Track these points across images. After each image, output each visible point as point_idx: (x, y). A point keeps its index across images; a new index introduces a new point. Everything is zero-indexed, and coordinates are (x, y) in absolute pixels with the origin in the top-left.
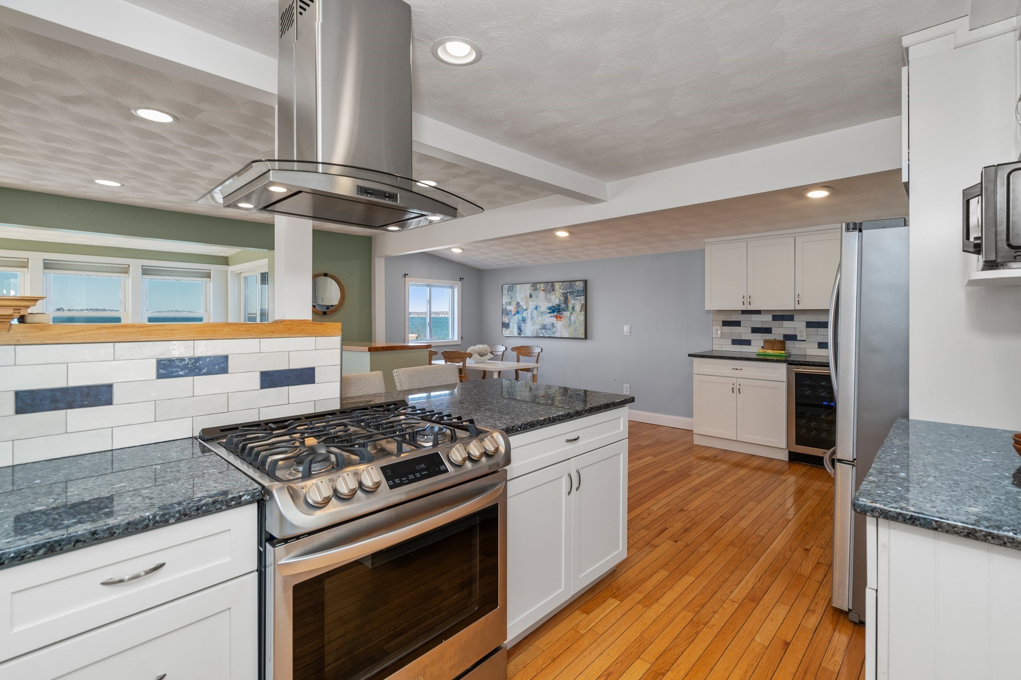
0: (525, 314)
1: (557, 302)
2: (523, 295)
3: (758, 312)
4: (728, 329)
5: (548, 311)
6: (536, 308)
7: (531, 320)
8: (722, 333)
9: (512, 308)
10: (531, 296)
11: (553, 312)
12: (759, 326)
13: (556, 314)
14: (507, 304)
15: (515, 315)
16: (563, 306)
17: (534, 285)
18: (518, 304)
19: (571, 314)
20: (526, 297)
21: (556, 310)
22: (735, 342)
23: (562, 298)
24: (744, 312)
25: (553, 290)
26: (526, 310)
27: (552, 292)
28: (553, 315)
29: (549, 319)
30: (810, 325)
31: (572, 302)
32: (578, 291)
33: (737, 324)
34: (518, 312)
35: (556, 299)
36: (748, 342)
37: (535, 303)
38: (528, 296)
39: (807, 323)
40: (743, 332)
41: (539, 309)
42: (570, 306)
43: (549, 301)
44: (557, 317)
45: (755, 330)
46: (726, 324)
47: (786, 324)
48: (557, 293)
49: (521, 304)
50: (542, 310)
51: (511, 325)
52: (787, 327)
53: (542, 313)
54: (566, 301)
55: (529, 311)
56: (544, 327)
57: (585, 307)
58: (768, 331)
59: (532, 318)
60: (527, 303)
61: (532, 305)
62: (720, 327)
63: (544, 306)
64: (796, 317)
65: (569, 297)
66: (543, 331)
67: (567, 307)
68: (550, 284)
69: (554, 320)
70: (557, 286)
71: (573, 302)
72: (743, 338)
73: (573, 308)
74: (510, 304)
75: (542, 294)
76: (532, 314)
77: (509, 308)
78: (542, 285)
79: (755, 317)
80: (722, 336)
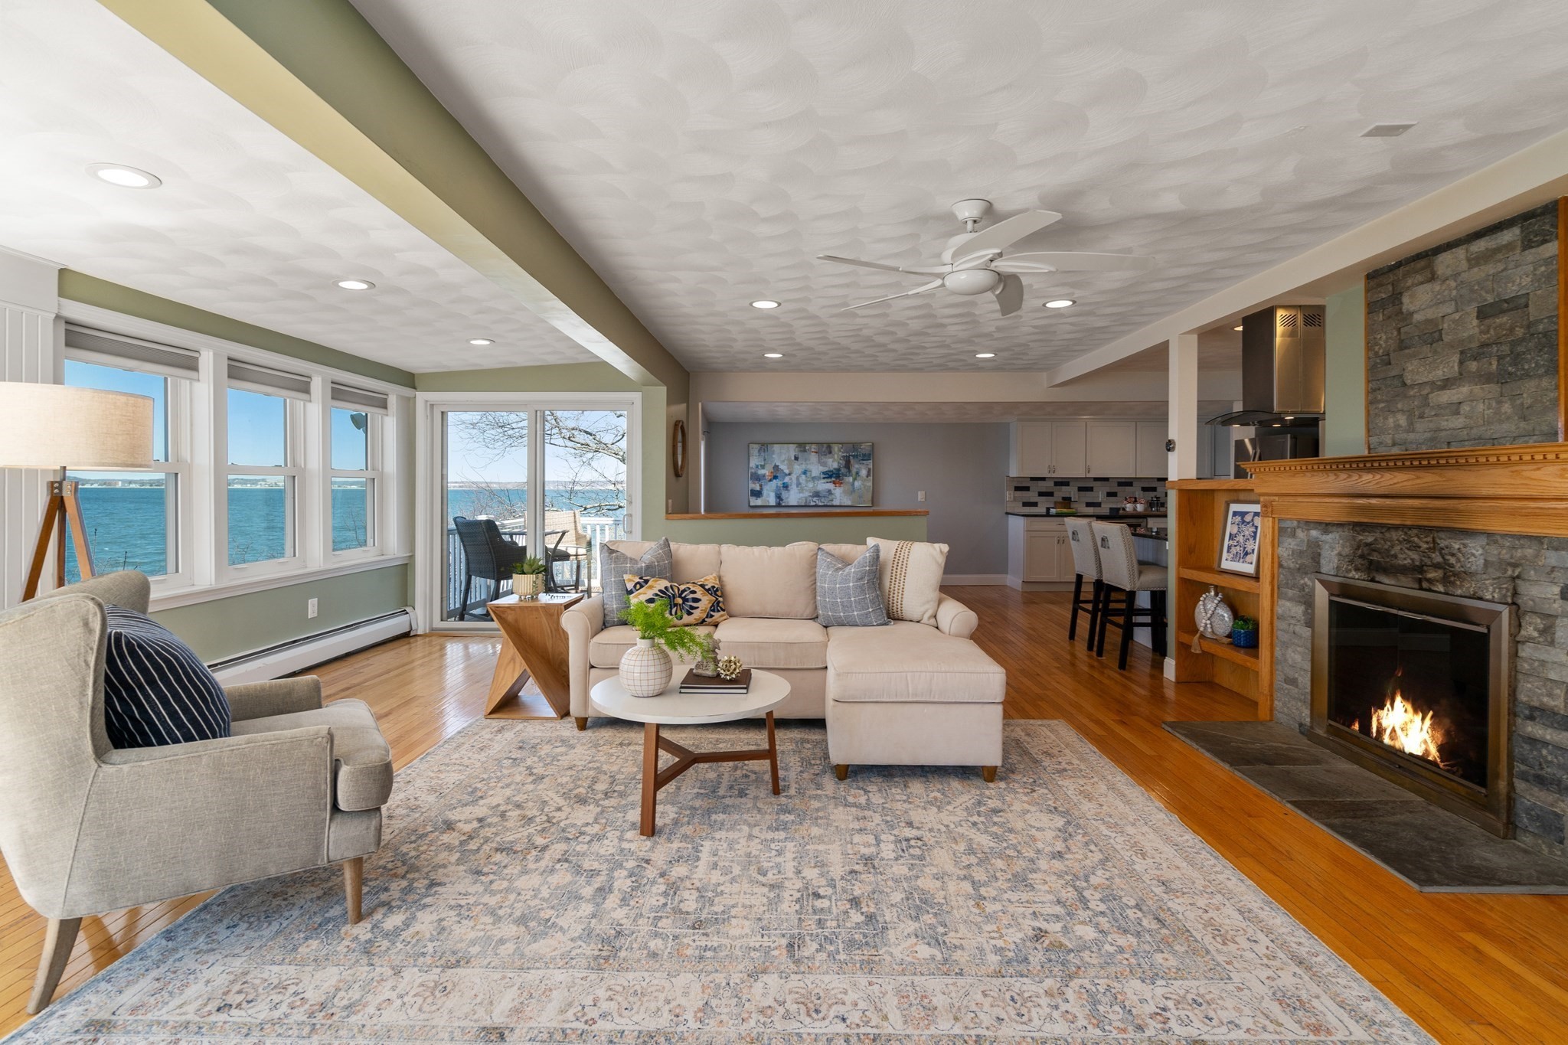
0: (787, 479)
1: (836, 466)
2: (783, 457)
3: (1043, 479)
4: (1019, 493)
5: (822, 476)
6: (805, 473)
7: (797, 486)
8: (1014, 497)
9: (766, 472)
10: (796, 458)
11: (830, 477)
13: (833, 479)
14: (757, 467)
15: (770, 480)
16: (843, 470)
17: (802, 446)
18: (776, 467)
19: (855, 479)
20: (789, 460)
21: (834, 476)
22: (1025, 504)
23: (843, 462)
24: (1033, 479)
25: (830, 452)
26: (789, 474)
27: (828, 455)
28: (829, 480)
29: (823, 486)
30: (1081, 489)
31: (855, 467)
32: (864, 455)
33: (1027, 489)
34: (775, 477)
35: (833, 464)
36: (1035, 504)
37: (804, 467)
38: (793, 458)
39: (1079, 487)
40: (1031, 496)
41: (808, 474)
42: (854, 471)
43: (824, 464)
44: (834, 483)
45: (1041, 494)
46: (1017, 489)
47: (1064, 488)
48: (836, 456)
49: (781, 467)
50: (813, 475)
51: (765, 492)
52: (1065, 491)
53: (814, 478)
54: (848, 465)
55: (794, 477)
56: (817, 494)
57: (872, 473)
58: (1051, 494)
59: (798, 484)
60: (790, 466)
61: (798, 468)
62: (1012, 492)
63: (816, 470)
64: (1071, 484)
65: (852, 461)
66: (815, 499)
67: (850, 471)
68: (825, 445)
69: (831, 486)
70: (836, 448)
71: (857, 466)
72: (1032, 501)
73: (857, 473)
74: (763, 467)
75: (814, 458)
76: (798, 479)
77: (761, 472)
78: (813, 446)
79: (1041, 483)
80: (1015, 499)
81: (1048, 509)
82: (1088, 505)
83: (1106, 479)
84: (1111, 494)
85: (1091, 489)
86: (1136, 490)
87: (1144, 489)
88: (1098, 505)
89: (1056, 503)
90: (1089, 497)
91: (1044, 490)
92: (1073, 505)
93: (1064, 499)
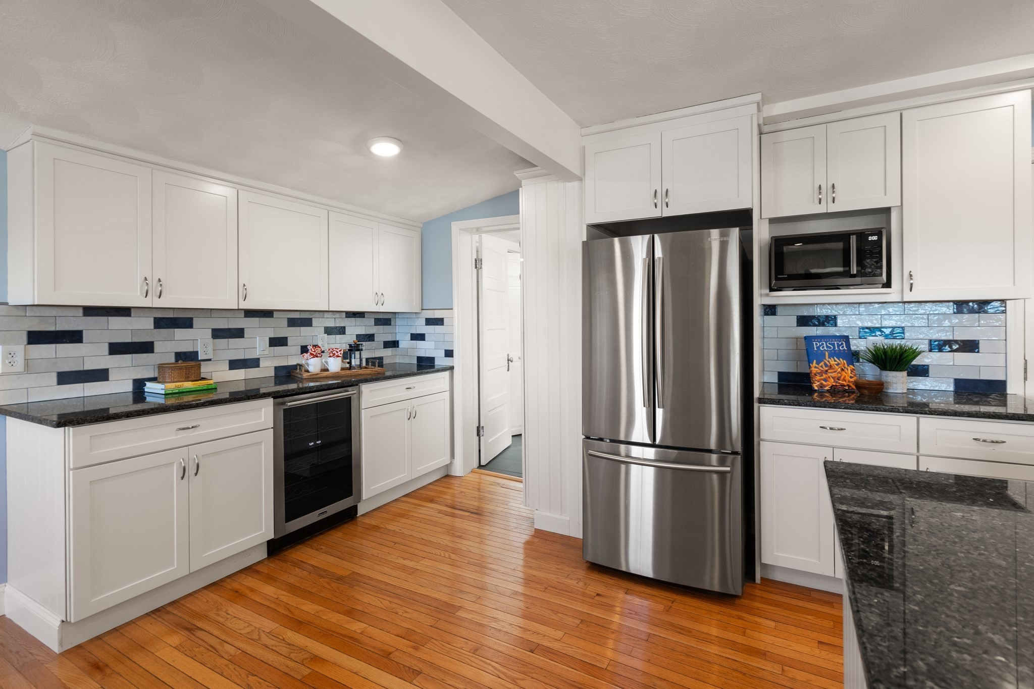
3: (124, 312)
4: (43, 350)
8: (27, 361)
12: (128, 339)
22: (65, 378)
24: (90, 311)
30: (217, 334)
33: (75, 337)
36: (101, 375)
39: (214, 330)
40: (89, 354)
45: (116, 349)
46: (35, 338)
47: (179, 333)
52: (182, 340)
58: (146, 348)
62: (23, 346)
64: (196, 323)
72: (89, 366)
79: (116, 322)
80: (29, 367)
81: (139, 385)
82: (235, 364)
83: (267, 314)
84: (278, 342)
85: (239, 333)
86: (315, 334)
87: (329, 331)
88: (254, 363)
89: (161, 367)
90: (236, 349)
91: (127, 339)
92: (205, 369)
93: (179, 356)
